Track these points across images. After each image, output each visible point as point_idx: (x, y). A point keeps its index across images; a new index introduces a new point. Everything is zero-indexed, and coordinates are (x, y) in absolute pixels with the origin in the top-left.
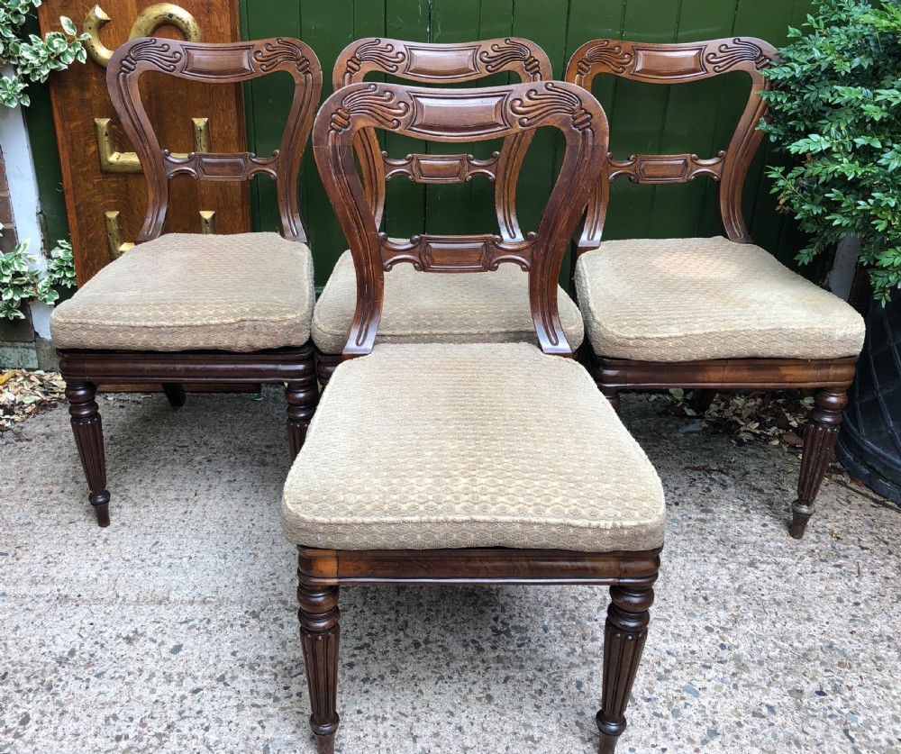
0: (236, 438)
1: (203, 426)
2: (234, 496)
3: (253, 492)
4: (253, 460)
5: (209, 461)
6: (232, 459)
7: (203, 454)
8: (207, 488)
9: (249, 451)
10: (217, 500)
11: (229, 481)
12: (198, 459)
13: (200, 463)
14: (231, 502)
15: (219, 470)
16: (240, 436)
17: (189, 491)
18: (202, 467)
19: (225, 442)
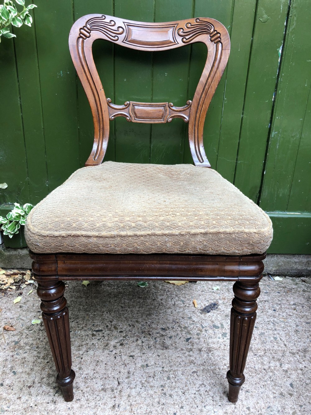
0: (137, 321)
1: (110, 311)
2: (152, 384)
3: (165, 378)
4: (155, 342)
5: (122, 344)
6: (139, 342)
7: (116, 338)
8: (126, 375)
9: (150, 334)
10: (138, 389)
11: (143, 366)
12: (113, 343)
13: (115, 347)
14: (151, 392)
15: (132, 354)
16: (140, 320)
17: (112, 379)
18: (118, 351)
19: (130, 326)
